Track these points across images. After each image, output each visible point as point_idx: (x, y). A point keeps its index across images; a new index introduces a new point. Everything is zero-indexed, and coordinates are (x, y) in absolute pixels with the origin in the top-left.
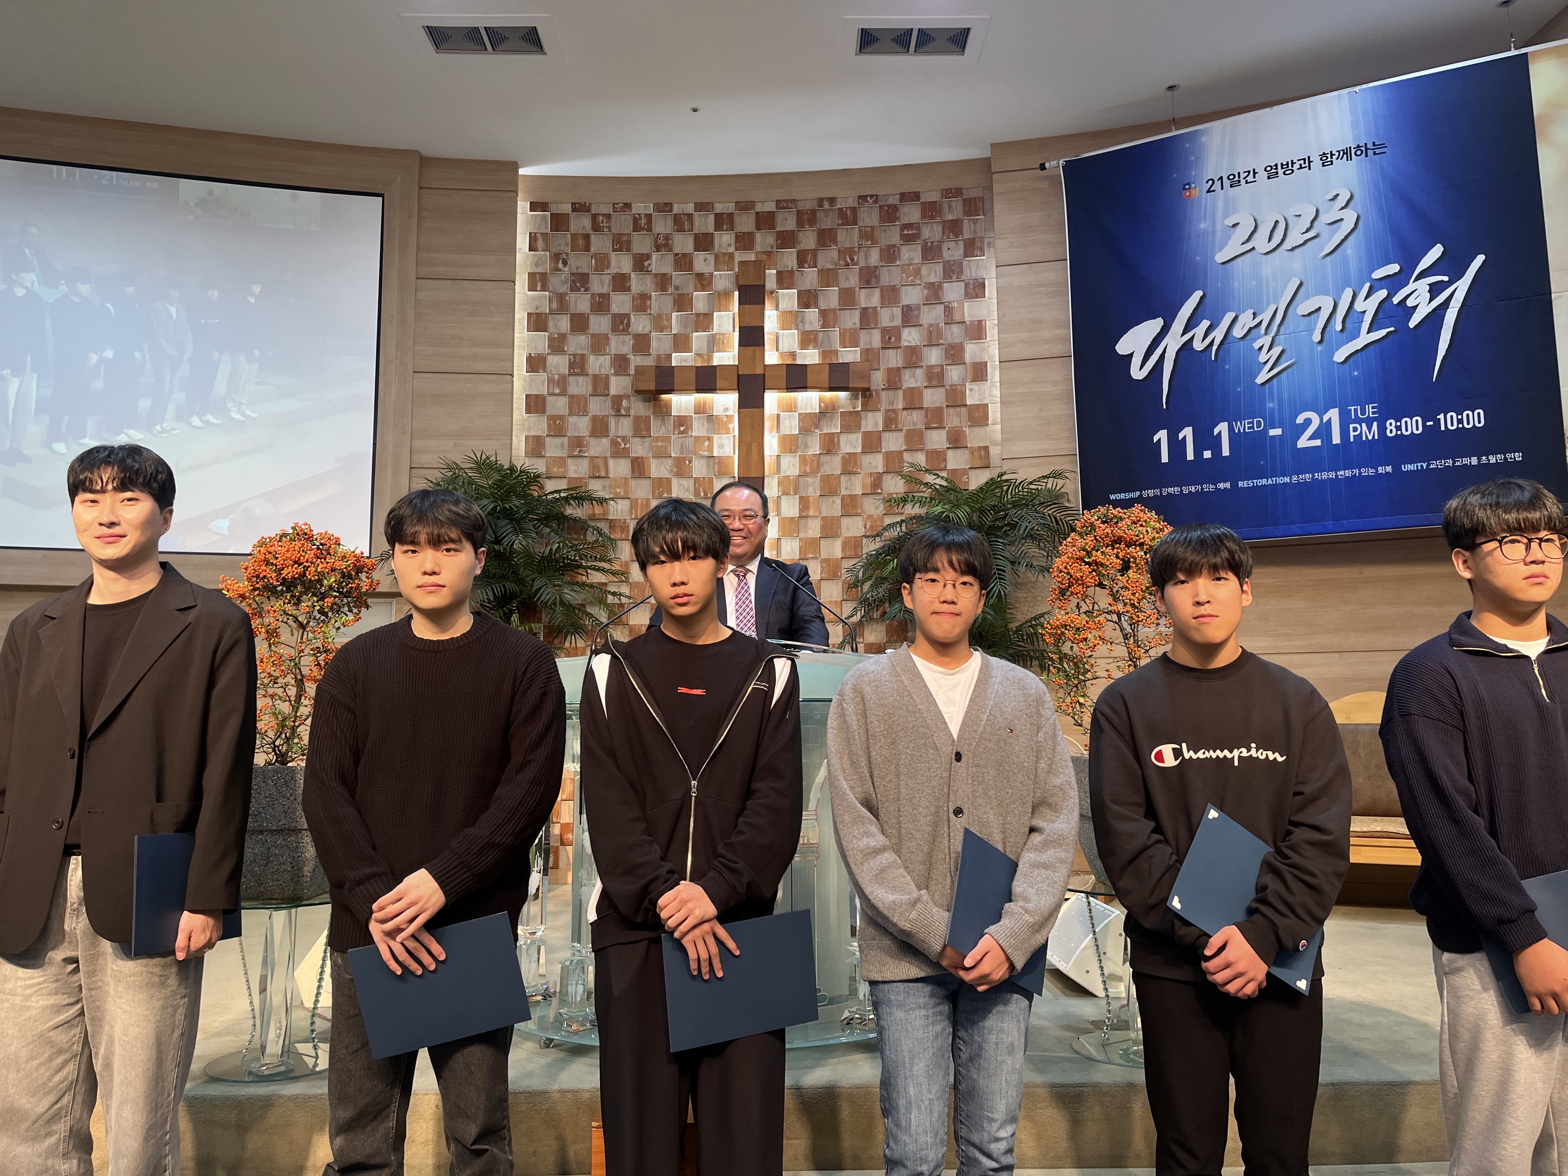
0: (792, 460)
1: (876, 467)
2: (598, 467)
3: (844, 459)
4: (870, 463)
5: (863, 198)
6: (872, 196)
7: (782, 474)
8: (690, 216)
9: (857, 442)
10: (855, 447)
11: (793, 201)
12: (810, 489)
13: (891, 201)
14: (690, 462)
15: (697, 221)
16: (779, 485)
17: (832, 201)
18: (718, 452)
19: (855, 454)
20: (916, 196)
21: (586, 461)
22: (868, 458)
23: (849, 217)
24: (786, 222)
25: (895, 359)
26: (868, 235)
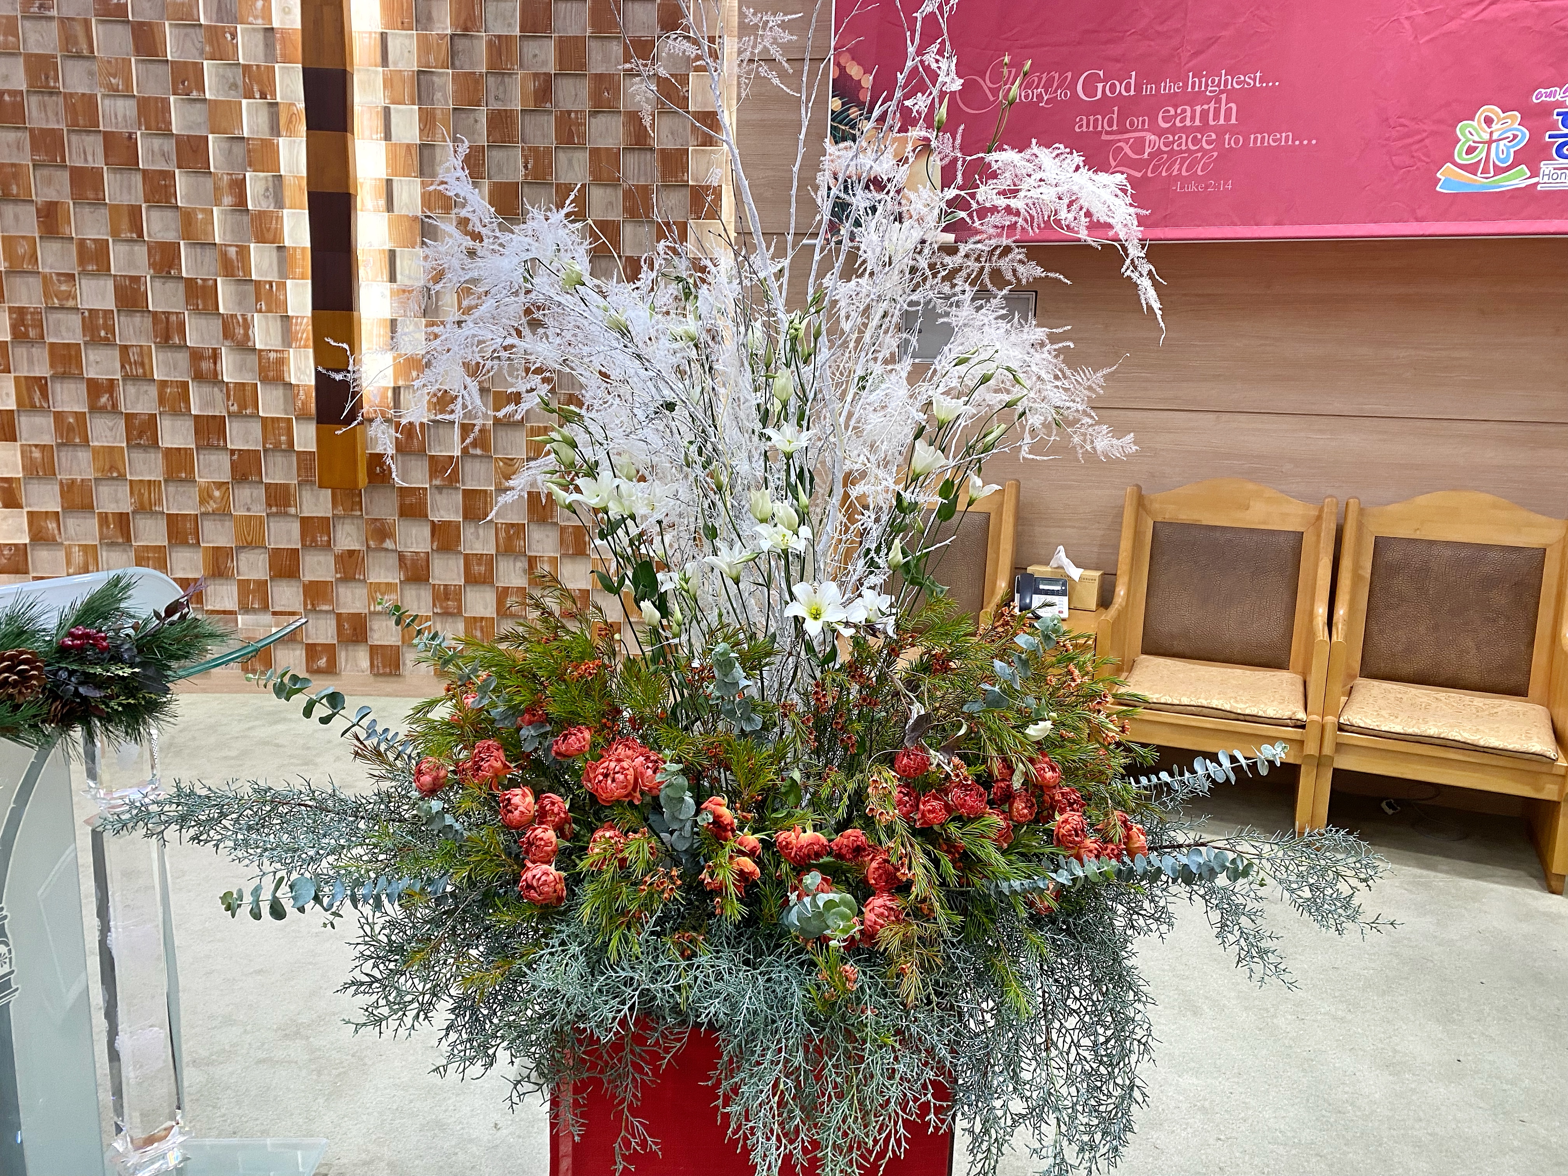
0: (407, 42)
1: (545, 63)
2: (76, 37)
3: (490, 44)
4: (535, 56)
7: (391, 68)
9: (513, 16)
10: (509, 25)
12: (438, 95)
14: (234, 36)
16: (384, 87)
18: (282, 22)
19: (508, 39)
21: (55, 24)
22: (531, 48)
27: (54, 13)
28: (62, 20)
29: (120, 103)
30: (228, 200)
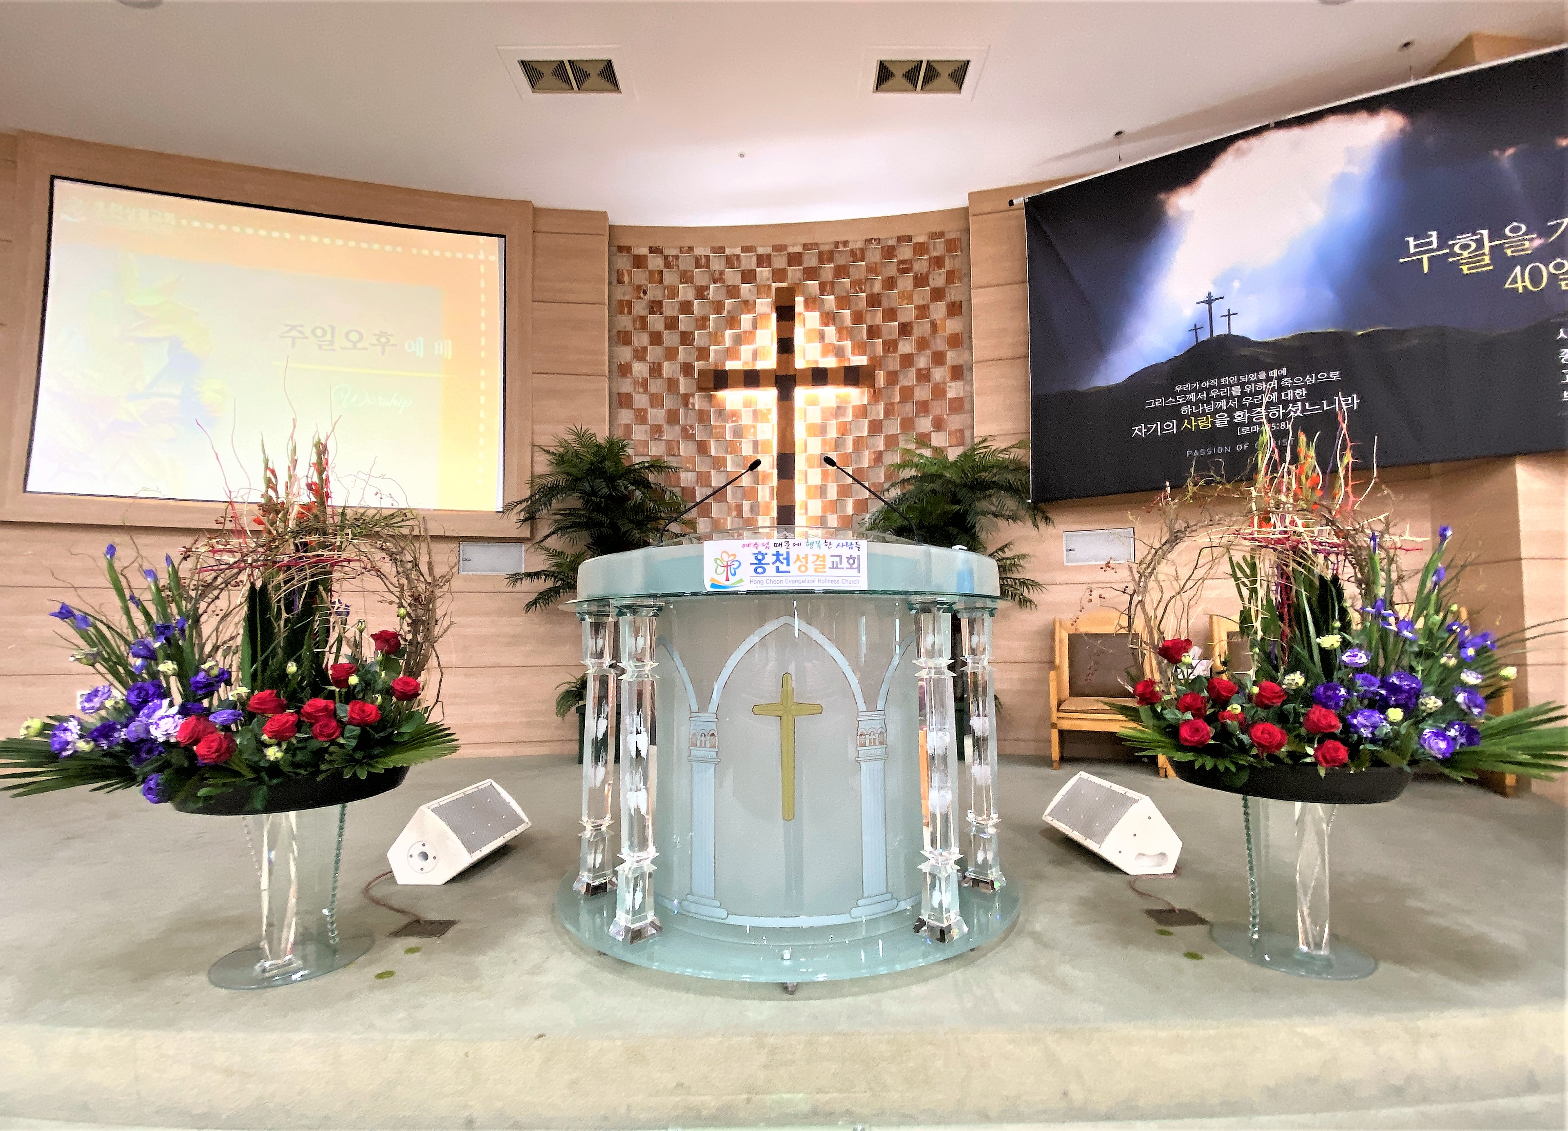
0: (816, 439)
1: (878, 446)
2: (672, 448)
3: (854, 440)
4: (875, 444)
5: (868, 241)
6: (875, 239)
7: (809, 452)
8: (738, 256)
9: (864, 428)
11: (817, 244)
13: (890, 243)
14: (740, 443)
15: (744, 261)
16: (808, 461)
17: (845, 243)
18: (761, 436)
20: (909, 238)
21: (663, 443)
22: (871, 441)
23: (858, 255)
24: (811, 260)
25: (893, 364)
26: (872, 269)
27: (665, 438)
28: (668, 441)
29: (689, 474)
30: (734, 513)
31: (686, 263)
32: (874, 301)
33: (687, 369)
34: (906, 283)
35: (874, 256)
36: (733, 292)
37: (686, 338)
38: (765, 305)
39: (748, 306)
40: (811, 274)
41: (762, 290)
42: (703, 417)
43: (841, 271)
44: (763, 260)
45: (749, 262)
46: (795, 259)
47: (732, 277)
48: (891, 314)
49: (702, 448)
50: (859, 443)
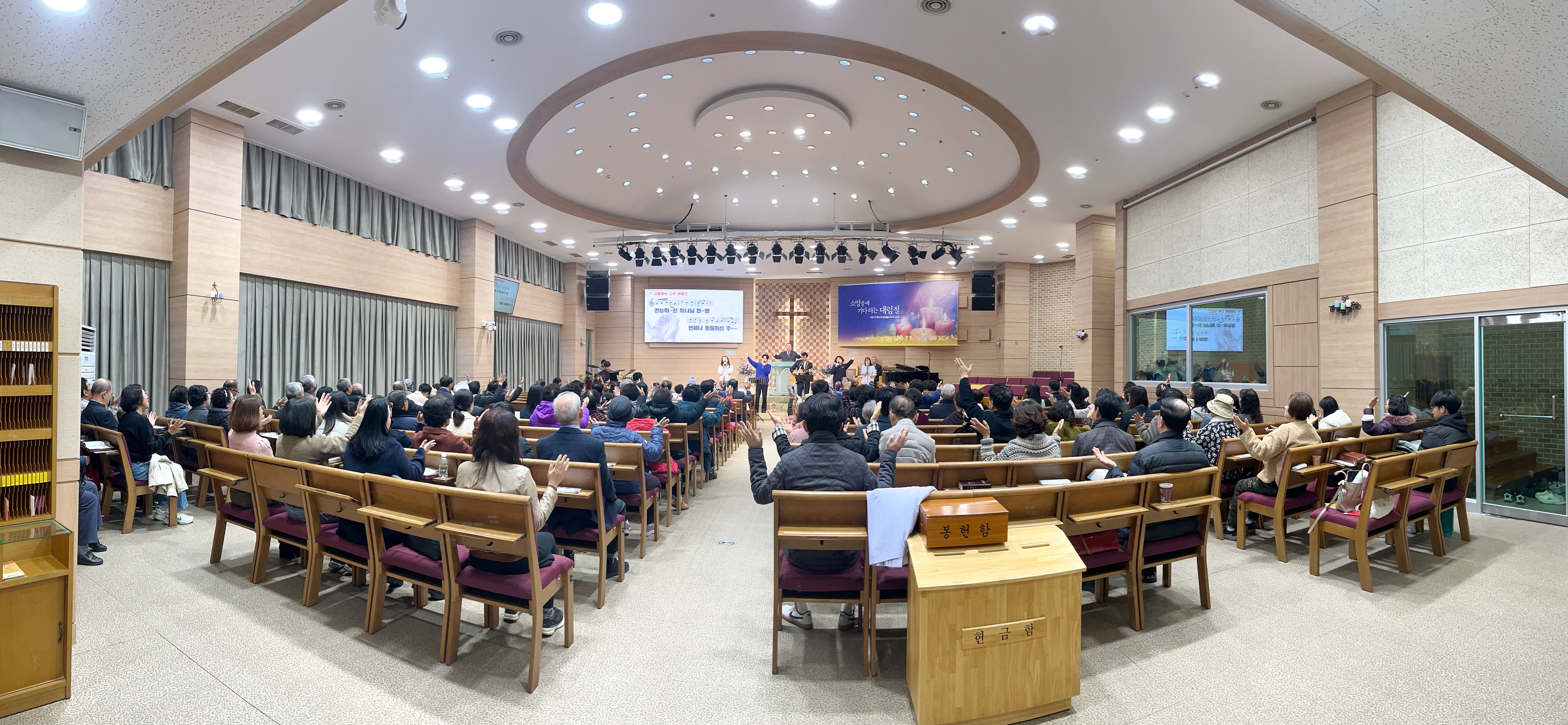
0: (799, 326)
5: (810, 283)
6: (812, 283)
8: (782, 285)
11: (799, 283)
13: (815, 284)
17: (805, 284)
18: (786, 325)
20: (819, 284)
23: (808, 287)
24: (798, 287)
25: (815, 310)
26: (811, 290)
31: (771, 287)
32: (811, 297)
33: (770, 310)
34: (818, 293)
35: (811, 287)
36: (781, 294)
37: (770, 304)
38: (787, 296)
39: (784, 297)
40: (798, 290)
41: (787, 293)
42: (774, 321)
43: (804, 290)
44: (787, 287)
45: (784, 287)
46: (794, 287)
47: (781, 290)
48: (815, 300)
49: (773, 327)
50: (808, 327)
